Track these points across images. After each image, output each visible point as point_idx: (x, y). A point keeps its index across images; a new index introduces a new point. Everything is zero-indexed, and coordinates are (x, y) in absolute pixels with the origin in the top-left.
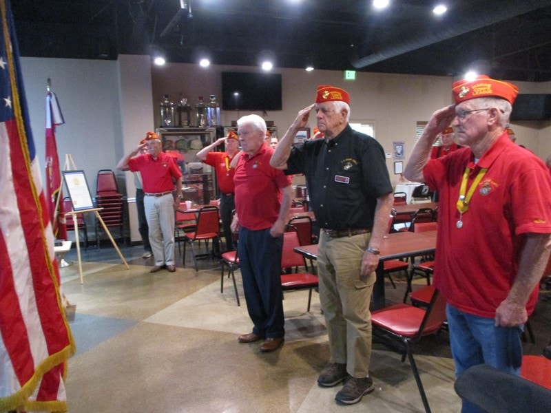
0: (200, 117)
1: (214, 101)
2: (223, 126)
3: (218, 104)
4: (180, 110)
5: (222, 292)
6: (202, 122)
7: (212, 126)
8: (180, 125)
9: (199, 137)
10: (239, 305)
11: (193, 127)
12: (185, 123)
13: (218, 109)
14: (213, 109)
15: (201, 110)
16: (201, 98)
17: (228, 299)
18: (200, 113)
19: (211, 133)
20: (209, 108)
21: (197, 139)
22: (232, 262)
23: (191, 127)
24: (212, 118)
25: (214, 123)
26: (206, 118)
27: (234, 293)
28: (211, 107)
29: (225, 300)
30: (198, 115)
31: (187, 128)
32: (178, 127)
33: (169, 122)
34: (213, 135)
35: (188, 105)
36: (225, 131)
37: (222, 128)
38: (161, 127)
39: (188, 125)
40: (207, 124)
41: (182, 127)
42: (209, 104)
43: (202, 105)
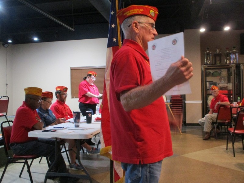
1: (235, 50)
3: (237, 52)
5: (227, 150)
6: (228, 62)
7: (233, 63)
8: (215, 63)
11: (223, 64)
12: (218, 63)
15: (228, 55)
17: (229, 153)
18: (227, 57)
25: (235, 62)
26: (230, 59)
31: (219, 65)
32: (214, 64)
33: (209, 62)
34: (233, 68)
35: (220, 53)
36: (241, 66)
37: (239, 64)
38: (205, 65)
39: (220, 63)
40: (230, 62)
41: (216, 64)
42: (232, 52)
43: (228, 52)
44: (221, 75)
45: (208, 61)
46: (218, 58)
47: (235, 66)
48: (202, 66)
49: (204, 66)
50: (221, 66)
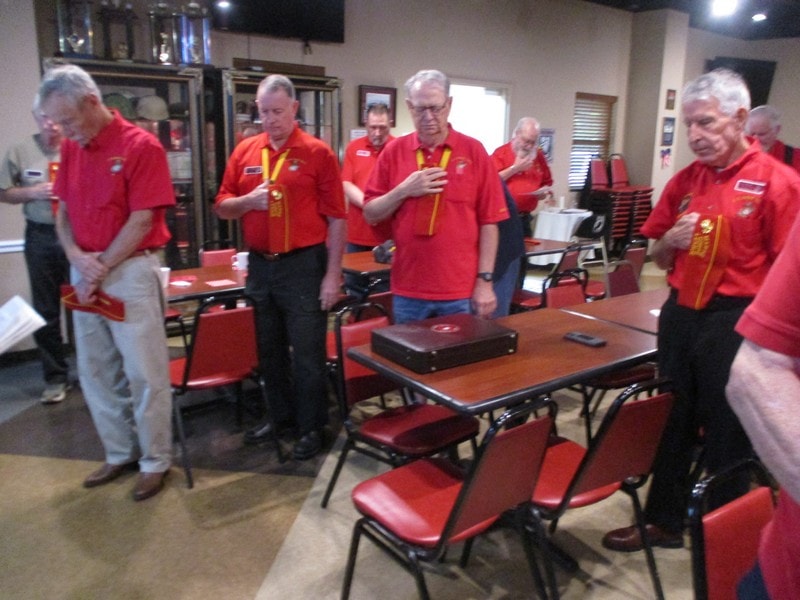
2: (217, 65)
3: (204, 11)
4: (106, 16)
6: (166, 54)
7: (193, 65)
8: (108, 54)
11: (142, 62)
12: (121, 51)
15: (162, 22)
19: (192, 83)
20: (183, 21)
23: (136, 62)
25: (197, 59)
28: (188, 17)
31: (129, 63)
32: (102, 59)
33: (81, 42)
34: (196, 86)
35: (129, 6)
36: (224, 78)
37: (218, 73)
38: (58, 55)
39: (130, 54)
40: (176, 58)
41: (114, 59)
42: (183, 9)
43: (163, 9)
44: (142, 113)
45: (77, 39)
46: (117, 32)
47: (201, 78)
48: (47, 60)
49: (58, 60)
50: (141, 71)
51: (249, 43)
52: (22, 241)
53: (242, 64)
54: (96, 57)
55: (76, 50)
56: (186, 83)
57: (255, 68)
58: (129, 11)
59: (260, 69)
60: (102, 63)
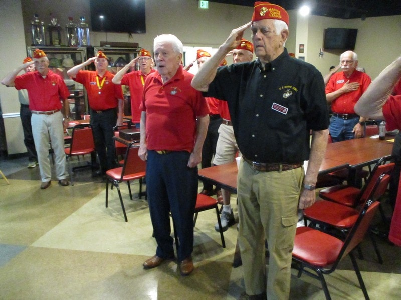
0: (71, 38)
1: (84, 22)
2: (93, 45)
3: (87, 25)
4: (51, 29)
5: (107, 206)
6: (73, 43)
7: (83, 46)
8: (51, 44)
9: (70, 55)
10: (126, 221)
11: (64, 46)
12: (56, 42)
13: (88, 30)
14: (83, 30)
15: (71, 30)
16: (71, 19)
17: (114, 214)
18: (71, 33)
19: (82, 53)
20: (79, 29)
21: (68, 57)
22: (117, 180)
23: (61, 46)
24: (82, 38)
25: (84, 44)
26: (76, 38)
27: (120, 207)
28: (81, 28)
29: (112, 216)
30: (68, 35)
31: (58, 47)
32: (49, 46)
33: (41, 41)
34: (84, 54)
35: (59, 25)
36: (95, 51)
37: (93, 49)
38: (32, 45)
39: (59, 44)
40: (78, 44)
41: (54, 46)
42: (79, 25)
43: (72, 25)
44: (64, 66)
45: (39, 39)
46: (55, 35)
47: (86, 51)
48: (29, 48)
49: (33, 47)
50: (64, 50)
51: (106, 36)
52: (19, 113)
53: (102, 45)
54: (47, 46)
55: (39, 43)
56: (80, 53)
57: (107, 46)
58: (59, 27)
59: (109, 46)
60: (49, 47)
